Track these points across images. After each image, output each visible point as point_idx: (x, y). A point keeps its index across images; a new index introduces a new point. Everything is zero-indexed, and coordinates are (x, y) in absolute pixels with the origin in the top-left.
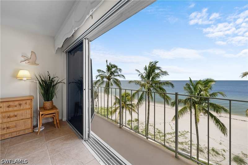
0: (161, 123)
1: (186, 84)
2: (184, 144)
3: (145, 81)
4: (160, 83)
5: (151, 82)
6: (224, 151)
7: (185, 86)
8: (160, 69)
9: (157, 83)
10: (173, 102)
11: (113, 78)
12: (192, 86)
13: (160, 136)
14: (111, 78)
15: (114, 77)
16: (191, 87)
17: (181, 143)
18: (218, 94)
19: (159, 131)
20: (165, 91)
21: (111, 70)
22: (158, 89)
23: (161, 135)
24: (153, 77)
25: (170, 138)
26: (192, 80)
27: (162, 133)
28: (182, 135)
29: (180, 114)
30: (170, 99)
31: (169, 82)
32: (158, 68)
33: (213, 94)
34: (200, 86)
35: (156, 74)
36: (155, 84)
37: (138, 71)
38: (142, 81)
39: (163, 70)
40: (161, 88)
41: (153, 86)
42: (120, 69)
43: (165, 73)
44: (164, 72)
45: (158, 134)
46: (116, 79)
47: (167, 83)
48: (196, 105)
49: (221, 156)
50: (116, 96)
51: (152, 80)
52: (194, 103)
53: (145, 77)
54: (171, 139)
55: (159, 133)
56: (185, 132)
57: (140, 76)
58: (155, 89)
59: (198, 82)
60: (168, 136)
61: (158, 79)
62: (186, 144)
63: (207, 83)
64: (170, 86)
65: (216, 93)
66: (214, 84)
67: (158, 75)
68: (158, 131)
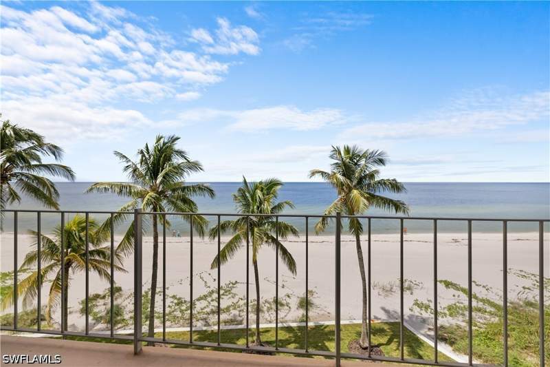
0: (182, 280)
1: (240, 190)
2: (231, 309)
3: (144, 184)
4: (183, 189)
5: (161, 187)
6: (289, 296)
7: (236, 194)
8: (183, 156)
9: (177, 189)
10: (213, 229)
11: (22, 174)
12: (248, 193)
13: (182, 311)
14: (12, 175)
15: (25, 171)
16: (248, 195)
17: (226, 309)
18: (285, 204)
19: (180, 299)
20: (195, 205)
21: (12, 146)
22: (180, 203)
23: (183, 308)
24: (166, 174)
25: (205, 307)
26: (247, 181)
27: (185, 301)
28: (226, 292)
29: (228, 252)
30: (206, 223)
31: (205, 185)
32: (180, 153)
33: (279, 207)
34: (259, 193)
35: (175, 168)
36: (174, 191)
37: (124, 157)
38: (134, 183)
39: (192, 159)
40: (185, 201)
41: (166, 196)
42: (55, 147)
43: (195, 166)
44: (193, 163)
45: (177, 307)
46: (36, 178)
47: (200, 188)
48: (256, 229)
49: (286, 307)
50: (39, 234)
51: (162, 182)
52: (252, 225)
53: (144, 173)
54: (205, 310)
55: (178, 304)
56: (231, 285)
57: (130, 170)
58: (173, 202)
59: (257, 186)
60: (199, 306)
61: (178, 179)
62: (235, 309)
63: (270, 187)
64: (207, 195)
65: (282, 203)
66: (280, 189)
67: (179, 170)
68: (176, 301)
